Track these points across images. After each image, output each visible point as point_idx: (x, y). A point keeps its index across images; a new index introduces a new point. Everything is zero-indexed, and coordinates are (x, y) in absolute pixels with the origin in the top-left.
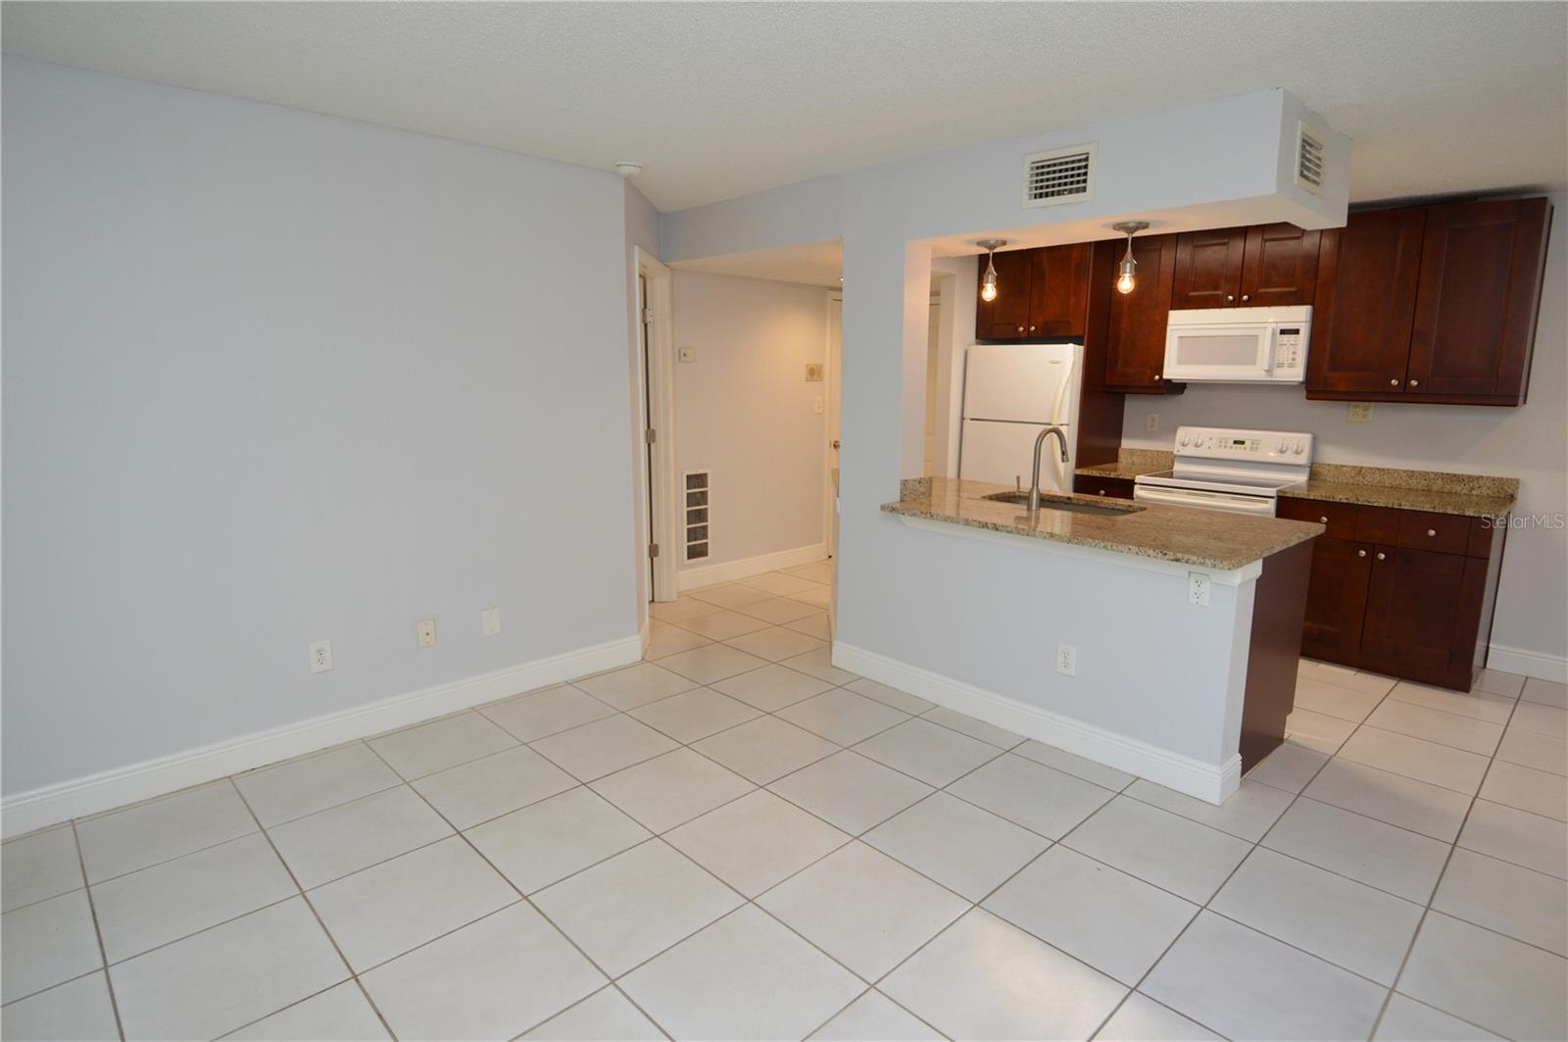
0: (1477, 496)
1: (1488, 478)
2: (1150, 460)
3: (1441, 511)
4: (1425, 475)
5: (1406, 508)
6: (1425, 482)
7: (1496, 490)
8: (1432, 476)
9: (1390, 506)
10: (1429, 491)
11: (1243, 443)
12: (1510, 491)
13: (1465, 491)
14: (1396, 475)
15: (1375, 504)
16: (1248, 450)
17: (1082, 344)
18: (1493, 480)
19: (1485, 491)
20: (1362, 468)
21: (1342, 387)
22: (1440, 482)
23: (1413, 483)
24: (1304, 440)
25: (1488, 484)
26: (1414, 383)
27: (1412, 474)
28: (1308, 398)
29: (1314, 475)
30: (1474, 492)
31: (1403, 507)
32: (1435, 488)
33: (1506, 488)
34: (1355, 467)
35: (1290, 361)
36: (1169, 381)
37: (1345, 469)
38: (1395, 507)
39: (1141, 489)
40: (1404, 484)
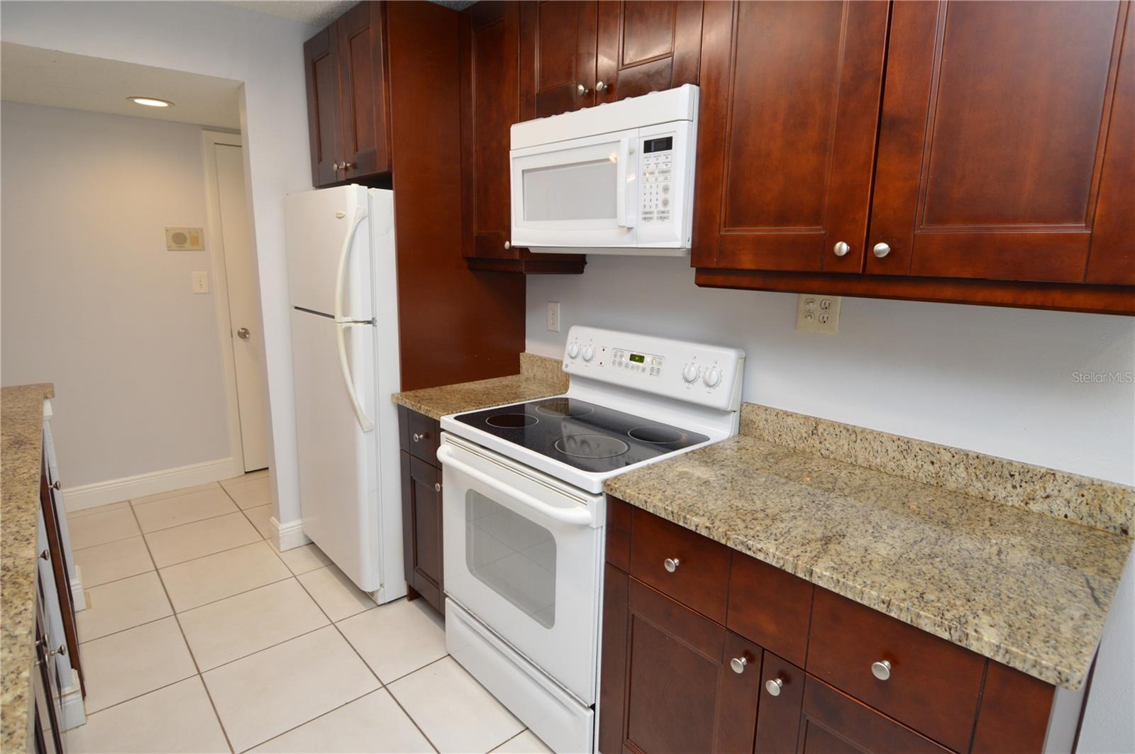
0: (1041, 515)
1: (1069, 478)
2: (550, 375)
3: (905, 618)
4: (933, 452)
5: (821, 583)
6: (931, 468)
7: (1084, 510)
8: (947, 457)
9: (789, 570)
10: (940, 486)
11: (641, 359)
12: (1120, 519)
13: (1015, 501)
14: (876, 446)
15: (760, 557)
16: (648, 371)
17: (391, 189)
18: (1080, 485)
19: (1060, 509)
20: (818, 422)
21: (747, 261)
22: (961, 471)
23: (910, 465)
24: (726, 359)
25: (1068, 495)
26: (882, 247)
27: (906, 446)
28: (700, 284)
29: (745, 427)
30: (1034, 507)
31: (815, 580)
32: (951, 485)
33: (1110, 510)
34: (807, 418)
35: (661, 208)
36: (524, 250)
37: (790, 420)
38: (800, 575)
39: (448, 440)
40: (892, 465)
